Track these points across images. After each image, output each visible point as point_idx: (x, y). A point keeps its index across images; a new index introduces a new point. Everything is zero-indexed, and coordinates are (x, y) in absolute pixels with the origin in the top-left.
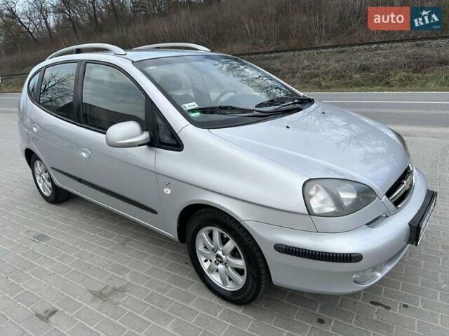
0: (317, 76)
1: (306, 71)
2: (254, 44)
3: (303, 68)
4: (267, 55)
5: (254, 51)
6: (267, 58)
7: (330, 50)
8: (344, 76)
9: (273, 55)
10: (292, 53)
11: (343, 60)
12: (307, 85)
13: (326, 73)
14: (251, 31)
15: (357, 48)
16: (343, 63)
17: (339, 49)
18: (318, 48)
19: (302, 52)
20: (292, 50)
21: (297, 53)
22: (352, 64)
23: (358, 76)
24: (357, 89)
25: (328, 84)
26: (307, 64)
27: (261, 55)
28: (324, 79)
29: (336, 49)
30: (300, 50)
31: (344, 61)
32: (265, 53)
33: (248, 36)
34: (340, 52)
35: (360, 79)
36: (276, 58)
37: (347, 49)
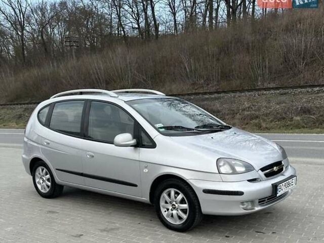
0: (257, 117)
1: (246, 113)
2: (193, 84)
3: (243, 110)
4: (207, 96)
5: (194, 91)
6: (207, 99)
7: (272, 91)
8: (284, 118)
9: (213, 96)
10: (233, 95)
11: (284, 102)
12: (247, 126)
13: (267, 115)
14: (191, 71)
15: (299, 90)
16: (284, 105)
17: (282, 91)
18: (260, 90)
19: (243, 94)
20: (233, 91)
21: (238, 94)
22: (292, 106)
23: (298, 118)
24: (297, 130)
25: (268, 126)
26: (247, 106)
27: (201, 96)
28: (264, 120)
29: (278, 92)
30: (241, 91)
31: (286, 103)
32: (205, 93)
33: (187, 76)
34: (282, 94)
35: (301, 122)
36: (216, 99)
37: (289, 91)
